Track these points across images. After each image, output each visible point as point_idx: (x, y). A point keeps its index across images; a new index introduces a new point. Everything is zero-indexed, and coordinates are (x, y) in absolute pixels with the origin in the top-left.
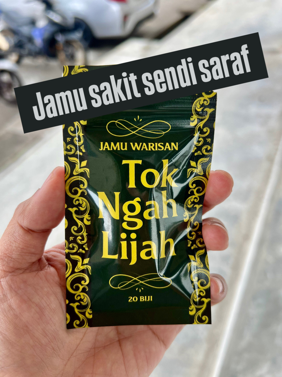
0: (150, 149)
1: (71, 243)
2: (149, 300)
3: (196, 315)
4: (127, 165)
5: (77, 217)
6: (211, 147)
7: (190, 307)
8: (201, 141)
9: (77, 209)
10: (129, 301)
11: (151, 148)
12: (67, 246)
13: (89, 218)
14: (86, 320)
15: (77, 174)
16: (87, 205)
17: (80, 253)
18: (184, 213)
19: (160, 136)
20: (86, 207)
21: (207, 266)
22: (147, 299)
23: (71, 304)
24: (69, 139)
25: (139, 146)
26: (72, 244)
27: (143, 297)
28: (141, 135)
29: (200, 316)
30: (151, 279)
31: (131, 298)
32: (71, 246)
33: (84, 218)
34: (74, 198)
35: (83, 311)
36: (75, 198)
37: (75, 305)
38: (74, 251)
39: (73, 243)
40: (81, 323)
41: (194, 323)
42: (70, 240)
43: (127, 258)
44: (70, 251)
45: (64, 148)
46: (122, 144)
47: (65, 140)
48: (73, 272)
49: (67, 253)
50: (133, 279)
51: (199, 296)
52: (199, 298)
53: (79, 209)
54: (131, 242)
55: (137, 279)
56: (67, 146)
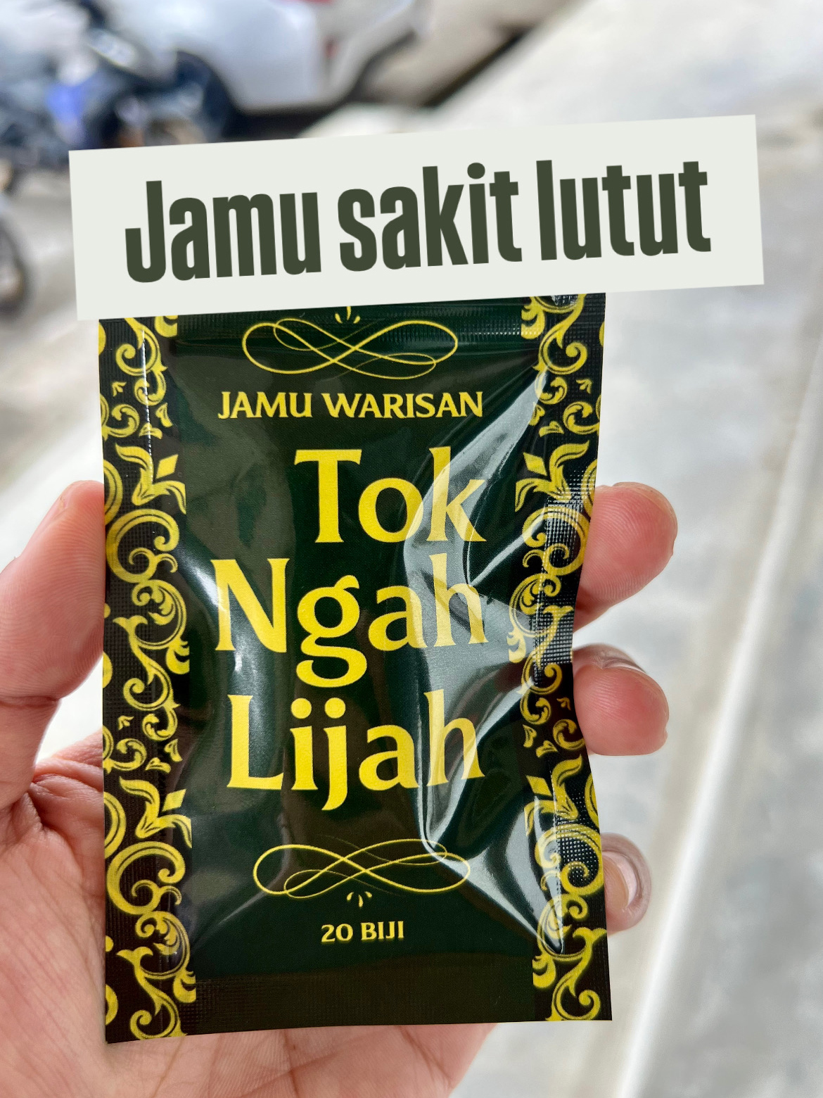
0: (388, 415)
1: (124, 738)
2: (392, 935)
3: (558, 989)
4: (313, 467)
5: (144, 646)
6: (594, 407)
7: (536, 960)
8: (559, 387)
9: (145, 621)
10: (324, 939)
11: (392, 410)
12: (110, 746)
13: (186, 652)
14: (175, 1012)
15: (146, 501)
16: (179, 608)
17: (152, 771)
18: (510, 633)
19: (421, 373)
20: (173, 613)
21: (592, 814)
22: (386, 932)
23: (123, 954)
24: (117, 387)
25: (350, 404)
26: (126, 740)
27: (373, 926)
28: (358, 369)
29: (573, 992)
30: (397, 862)
31: (331, 928)
32: (122, 746)
33: (166, 650)
34: (134, 585)
35: (164, 978)
36: (137, 584)
37: (134, 957)
38: (134, 765)
39: (128, 737)
40: (155, 1019)
41: (551, 1018)
42: (121, 727)
43: (314, 787)
44: (119, 763)
45: (104, 416)
46: (293, 396)
47: (105, 389)
48: (130, 839)
49: (109, 771)
50: (337, 859)
51: (568, 920)
52: (567, 928)
53: (150, 620)
54: (327, 730)
55: (349, 859)
56: (111, 409)
